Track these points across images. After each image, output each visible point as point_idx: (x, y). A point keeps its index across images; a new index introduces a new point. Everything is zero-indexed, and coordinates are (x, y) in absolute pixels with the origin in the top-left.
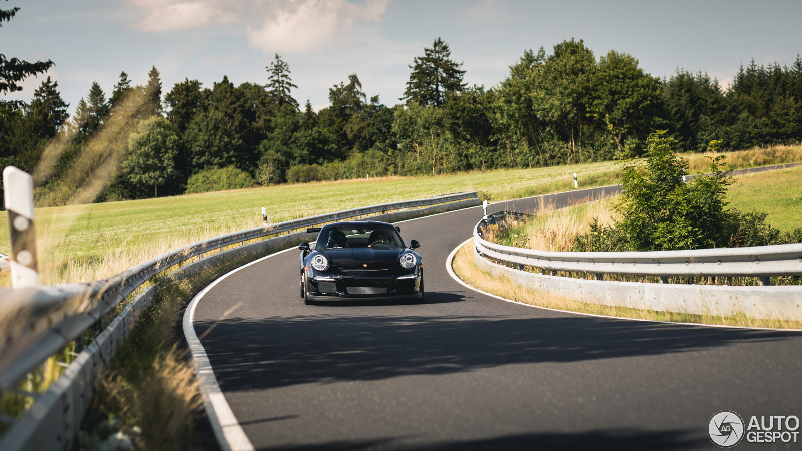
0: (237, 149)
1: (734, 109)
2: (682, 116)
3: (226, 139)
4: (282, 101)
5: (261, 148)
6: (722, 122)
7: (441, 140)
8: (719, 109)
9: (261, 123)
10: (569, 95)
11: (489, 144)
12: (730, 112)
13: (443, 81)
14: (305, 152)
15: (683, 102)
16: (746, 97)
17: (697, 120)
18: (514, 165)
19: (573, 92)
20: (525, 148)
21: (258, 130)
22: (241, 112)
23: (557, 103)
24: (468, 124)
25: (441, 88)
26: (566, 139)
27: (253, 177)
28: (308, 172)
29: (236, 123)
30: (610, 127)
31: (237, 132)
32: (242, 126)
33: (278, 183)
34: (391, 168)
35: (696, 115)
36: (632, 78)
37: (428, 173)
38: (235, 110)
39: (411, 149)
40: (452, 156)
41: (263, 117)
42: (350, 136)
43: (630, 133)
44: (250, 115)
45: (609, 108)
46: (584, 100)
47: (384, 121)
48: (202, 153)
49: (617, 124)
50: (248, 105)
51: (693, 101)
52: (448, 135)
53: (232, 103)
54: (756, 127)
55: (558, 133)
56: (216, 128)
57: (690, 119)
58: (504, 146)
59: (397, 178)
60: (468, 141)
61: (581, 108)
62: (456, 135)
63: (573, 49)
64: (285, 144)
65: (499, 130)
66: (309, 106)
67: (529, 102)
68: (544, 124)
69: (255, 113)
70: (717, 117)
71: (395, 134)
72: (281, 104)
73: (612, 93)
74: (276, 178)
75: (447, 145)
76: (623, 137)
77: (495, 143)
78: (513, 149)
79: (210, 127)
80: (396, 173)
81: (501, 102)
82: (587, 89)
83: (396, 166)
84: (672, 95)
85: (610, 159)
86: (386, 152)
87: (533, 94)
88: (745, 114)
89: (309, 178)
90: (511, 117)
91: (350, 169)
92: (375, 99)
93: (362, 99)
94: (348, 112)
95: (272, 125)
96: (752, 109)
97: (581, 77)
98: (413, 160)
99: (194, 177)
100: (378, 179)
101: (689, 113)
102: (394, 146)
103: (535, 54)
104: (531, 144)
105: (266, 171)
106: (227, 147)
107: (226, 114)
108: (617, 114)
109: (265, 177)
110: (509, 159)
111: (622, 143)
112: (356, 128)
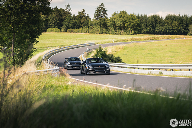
0: (58, 23)
1: (164, 23)
2: (153, 24)
3: (56, 21)
4: (68, 13)
5: (63, 23)
6: (161, 26)
7: (98, 27)
8: (161, 23)
9: (63, 18)
10: (122, 21)
11: (107, 29)
12: (163, 24)
13: (103, 12)
14: (72, 25)
15: (153, 21)
16: (167, 21)
17: (156, 25)
18: (111, 34)
19: (123, 21)
20: (113, 30)
21: (63, 19)
22: (59, 15)
23: (119, 23)
24: (103, 25)
25: (102, 14)
26: (121, 30)
27: (60, 30)
28: (71, 30)
29: (58, 17)
30: (129, 28)
31: (58, 19)
32: (59, 18)
33: (65, 32)
34: (88, 32)
35: (156, 24)
36: (134, 19)
37: (95, 33)
38: (58, 14)
39: (92, 28)
40: (99, 31)
41: (64, 16)
42: (82, 22)
43: (133, 30)
44: (61, 16)
45: (129, 25)
46: (125, 23)
47: (87, 22)
48: (50, 23)
49: (131, 28)
50: (61, 13)
51: (155, 21)
52: (99, 26)
53: (58, 13)
54: (168, 27)
55: (120, 28)
56: (54, 18)
57: (154, 24)
58: (109, 30)
59: (89, 34)
60: (103, 28)
61: (124, 24)
62: (101, 27)
63: (124, 12)
64: (68, 23)
65: (109, 27)
66: (74, 14)
67: (115, 22)
68: (117, 26)
69: (62, 15)
70: (160, 24)
71: (89, 25)
72: (68, 14)
73: (130, 22)
74: (65, 31)
75: (99, 28)
76: (132, 30)
77: (108, 29)
78: (111, 30)
79: (53, 18)
80: (88, 33)
81: (109, 21)
82: (126, 21)
83: (89, 31)
84: (151, 19)
85: (129, 35)
86: (87, 28)
87: (115, 20)
88: (166, 24)
89: (72, 32)
90: (111, 24)
91: (80, 31)
92: (88, 15)
93: (85, 14)
94: (82, 17)
95: (66, 18)
96: (168, 24)
97: (125, 18)
98: (92, 30)
99: (49, 29)
100: (85, 34)
101: (154, 23)
102: (89, 27)
103: (116, 13)
104: (114, 30)
105: (63, 29)
106: (56, 22)
107: (56, 15)
108: (131, 26)
109: (63, 31)
110: (110, 32)
111: (131, 32)
112: (83, 21)
